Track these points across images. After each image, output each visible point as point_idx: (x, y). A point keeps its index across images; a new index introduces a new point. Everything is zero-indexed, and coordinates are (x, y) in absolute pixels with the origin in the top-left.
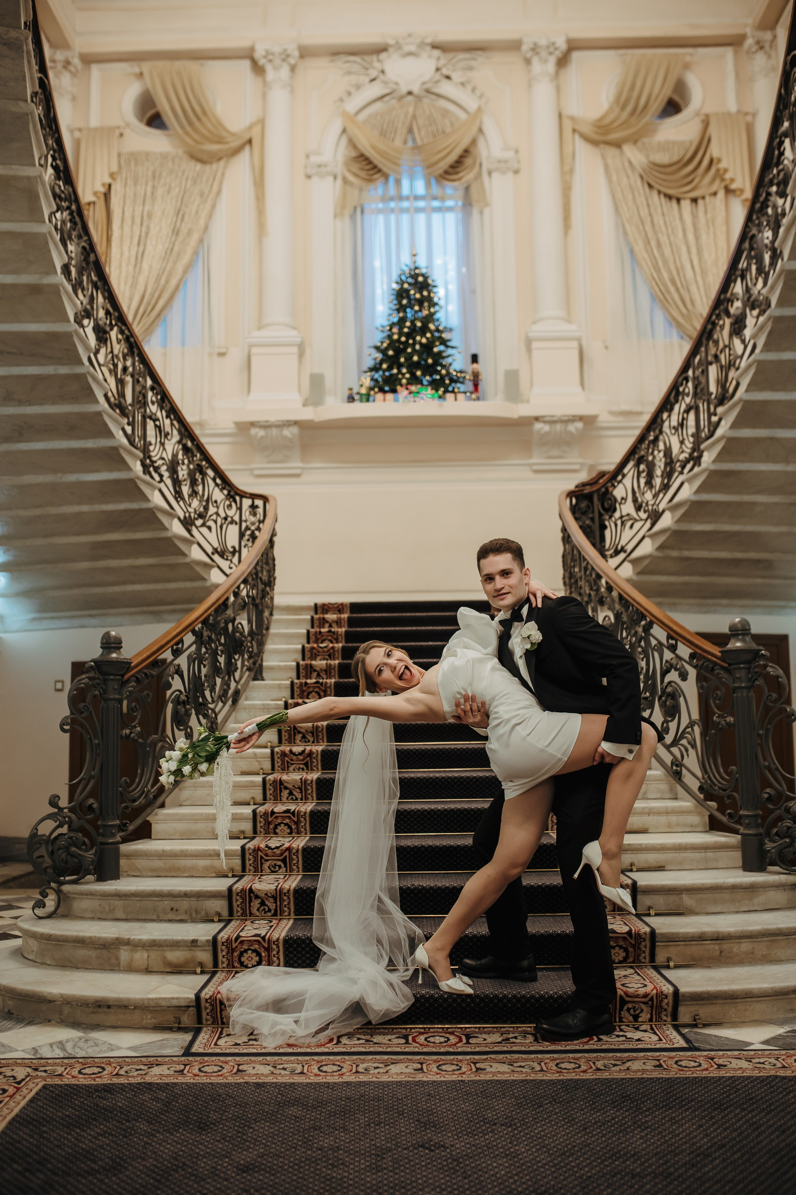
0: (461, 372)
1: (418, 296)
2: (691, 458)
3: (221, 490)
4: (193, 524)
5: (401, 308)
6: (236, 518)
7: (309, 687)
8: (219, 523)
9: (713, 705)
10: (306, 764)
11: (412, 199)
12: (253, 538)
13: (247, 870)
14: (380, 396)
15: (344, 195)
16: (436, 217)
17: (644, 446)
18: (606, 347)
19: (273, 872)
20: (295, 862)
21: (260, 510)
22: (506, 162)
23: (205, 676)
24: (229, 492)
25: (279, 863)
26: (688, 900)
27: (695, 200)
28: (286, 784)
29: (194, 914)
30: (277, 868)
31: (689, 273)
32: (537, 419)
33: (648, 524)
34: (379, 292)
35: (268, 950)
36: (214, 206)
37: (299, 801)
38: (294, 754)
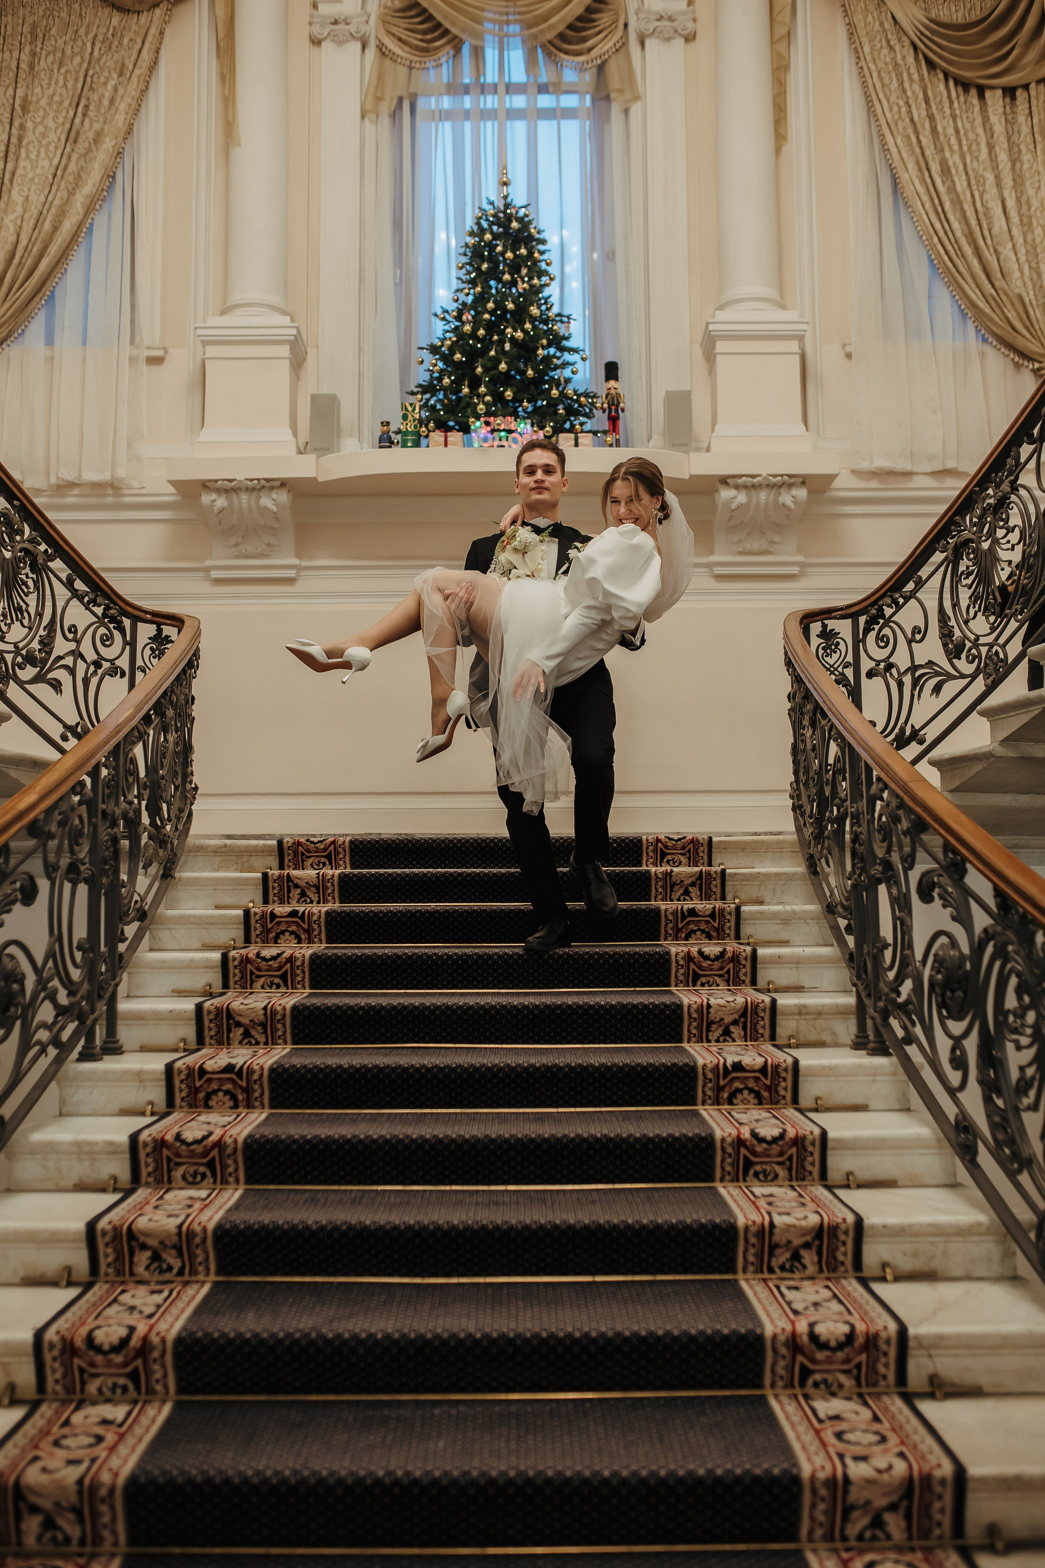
0: (586, 395)
1: (509, 255)
3: (88, 605)
5: (480, 278)
6: (124, 663)
8: (80, 674)
10: (134, 1376)
11: (502, 89)
14: (437, 436)
15: (380, 78)
16: (546, 128)
17: (970, 519)
18: (849, 356)
22: (671, 19)
24: (107, 609)
27: (1010, 92)
31: (999, 223)
32: (724, 481)
34: (439, 250)
36: (144, 91)
37: (74, 1548)
38: (98, 1349)
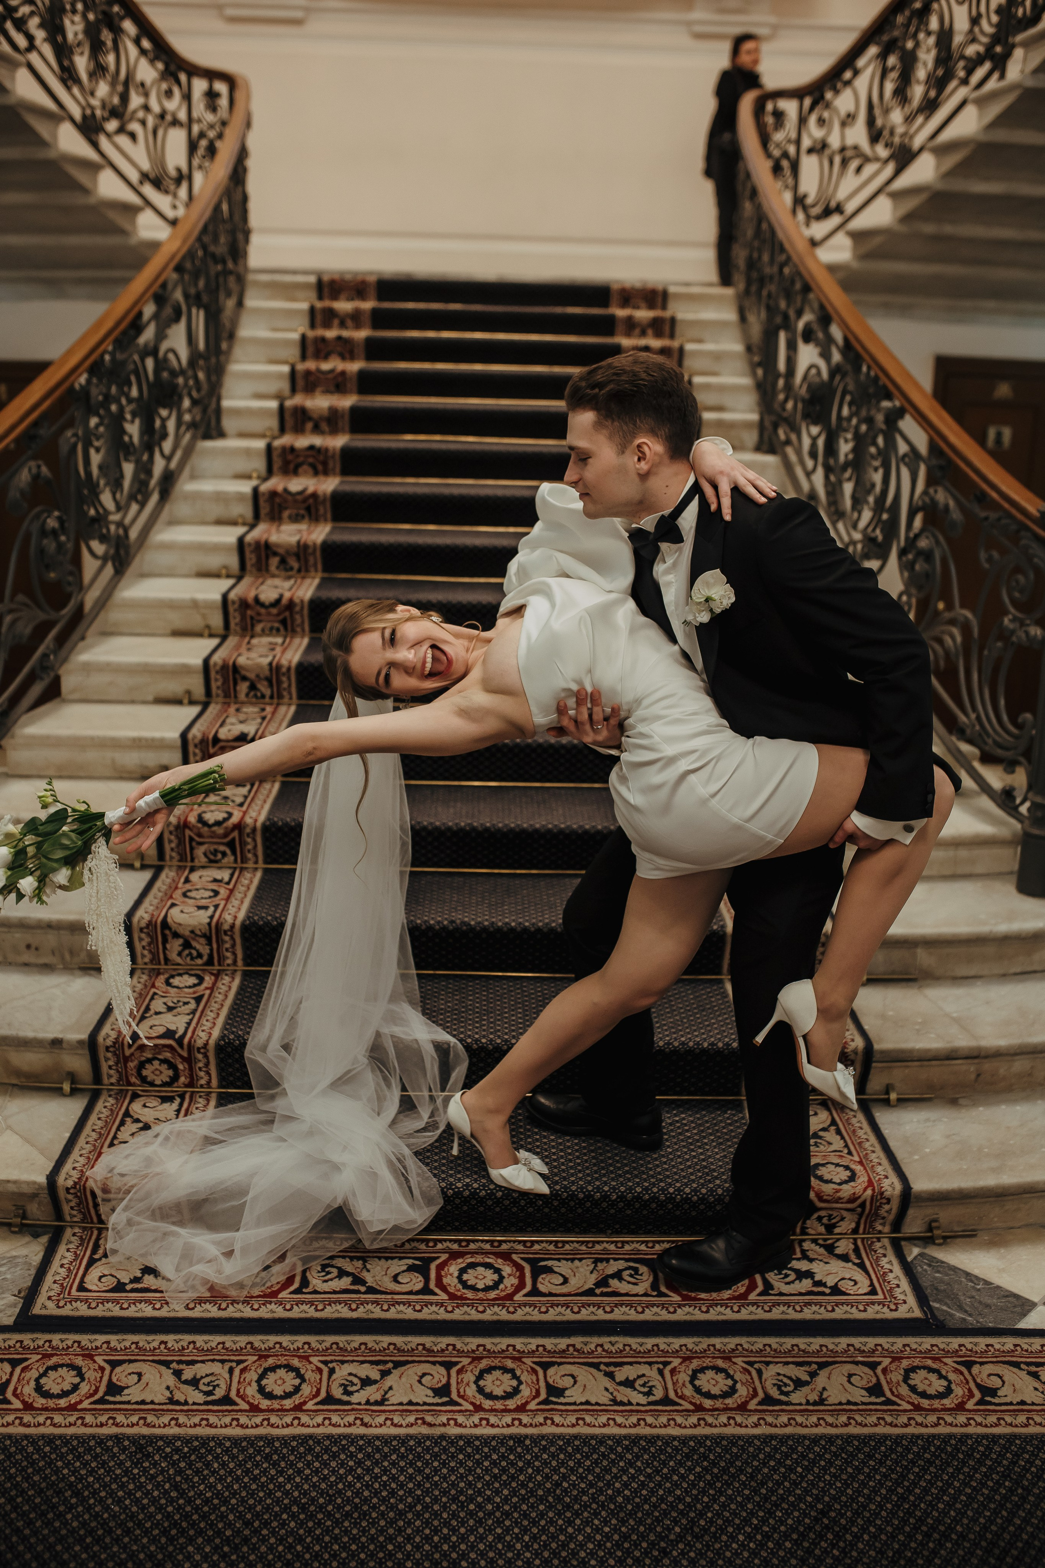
2: (988, 54)
3: (152, 62)
4: (100, 129)
6: (182, 116)
7: (298, 456)
8: (150, 126)
9: (1006, 600)
10: (284, 622)
12: (212, 151)
13: (167, 857)
17: (900, 19)
19: (211, 861)
20: (250, 847)
21: (224, 102)
23: (100, 467)
24: (167, 65)
25: (222, 848)
26: (924, 958)
28: (243, 673)
29: (67, 957)
30: (219, 856)
33: (890, 169)
35: (189, 1060)
37: (267, 700)
38: (262, 605)
